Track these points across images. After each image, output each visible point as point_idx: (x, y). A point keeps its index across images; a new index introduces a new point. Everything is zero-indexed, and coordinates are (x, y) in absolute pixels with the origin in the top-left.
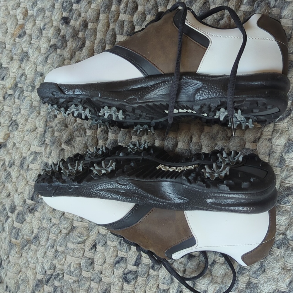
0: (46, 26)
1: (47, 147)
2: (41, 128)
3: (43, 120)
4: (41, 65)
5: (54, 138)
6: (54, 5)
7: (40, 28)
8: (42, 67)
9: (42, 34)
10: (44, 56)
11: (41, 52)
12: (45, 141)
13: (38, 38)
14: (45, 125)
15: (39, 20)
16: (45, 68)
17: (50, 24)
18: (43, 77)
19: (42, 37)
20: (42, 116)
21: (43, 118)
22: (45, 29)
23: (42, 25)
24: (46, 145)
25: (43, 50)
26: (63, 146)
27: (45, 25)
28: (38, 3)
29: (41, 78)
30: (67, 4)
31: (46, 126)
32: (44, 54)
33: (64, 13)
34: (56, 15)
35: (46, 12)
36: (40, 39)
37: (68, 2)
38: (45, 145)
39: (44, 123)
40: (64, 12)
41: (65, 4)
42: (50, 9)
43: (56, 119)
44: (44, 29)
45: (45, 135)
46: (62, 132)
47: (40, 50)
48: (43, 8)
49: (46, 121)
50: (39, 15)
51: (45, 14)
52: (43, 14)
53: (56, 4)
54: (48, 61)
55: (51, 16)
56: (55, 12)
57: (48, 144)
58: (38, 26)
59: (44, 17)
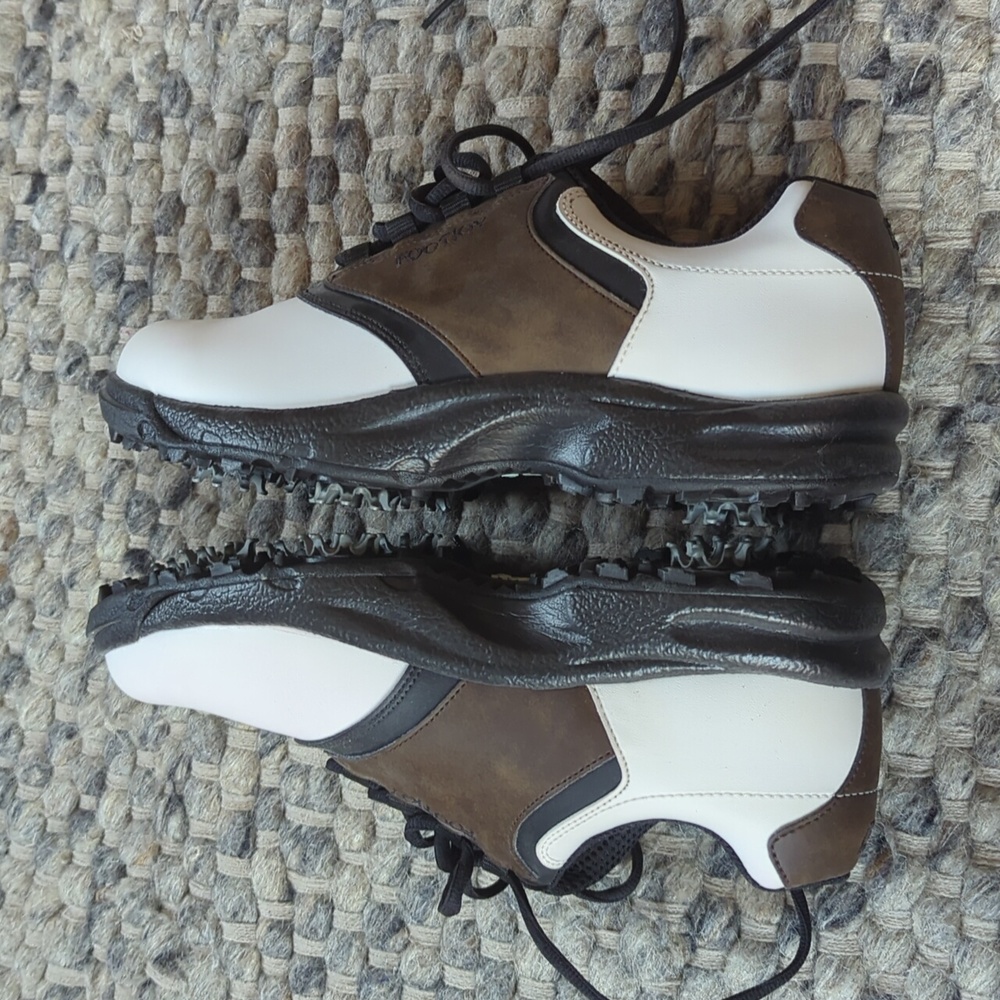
0: (77, 578)
1: (99, 972)
2: (79, 906)
3: (82, 878)
4: (68, 701)
5: (120, 944)
6: (100, 508)
7: (60, 581)
8: (70, 708)
9: (65, 601)
10: (76, 672)
11: (66, 658)
12: (91, 951)
13: (52, 613)
14: (90, 898)
15: (55, 554)
16: (80, 713)
17: (90, 572)
18: (76, 739)
19: (66, 612)
20: (79, 867)
21: (80, 875)
22: (75, 587)
23: (65, 571)
24: (96, 964)
25: (73, 654)
26: (152, 972)
27: (73, 574)
28: (50, 499)
29: (68, 743)
30: (141, 508)
31: (93, 902)
32: (76, 664)
33: (133, 538)
34: (107, 542)
35: (77, 531)
36: (60, 616)
37: (145, 504)
38: (92, 966)
39: (86, 891)
40: (134, 534)
41: (135, 510)
42: (89, 523)
43: (124, 881)
44: (71, 586)
45: (90, 931)
46: (144, 926)
47: (62, 650)
48: (66, 518)
49: (94, 886)
50: (53, 541)
51: (72, 535)
52: (65, 536)
53: (105, 506)
54: (88, 689)
55: (93, 545)
56: (104, 531)
57: (103, 964)
58: (52, 576)
59: (69, 544)
